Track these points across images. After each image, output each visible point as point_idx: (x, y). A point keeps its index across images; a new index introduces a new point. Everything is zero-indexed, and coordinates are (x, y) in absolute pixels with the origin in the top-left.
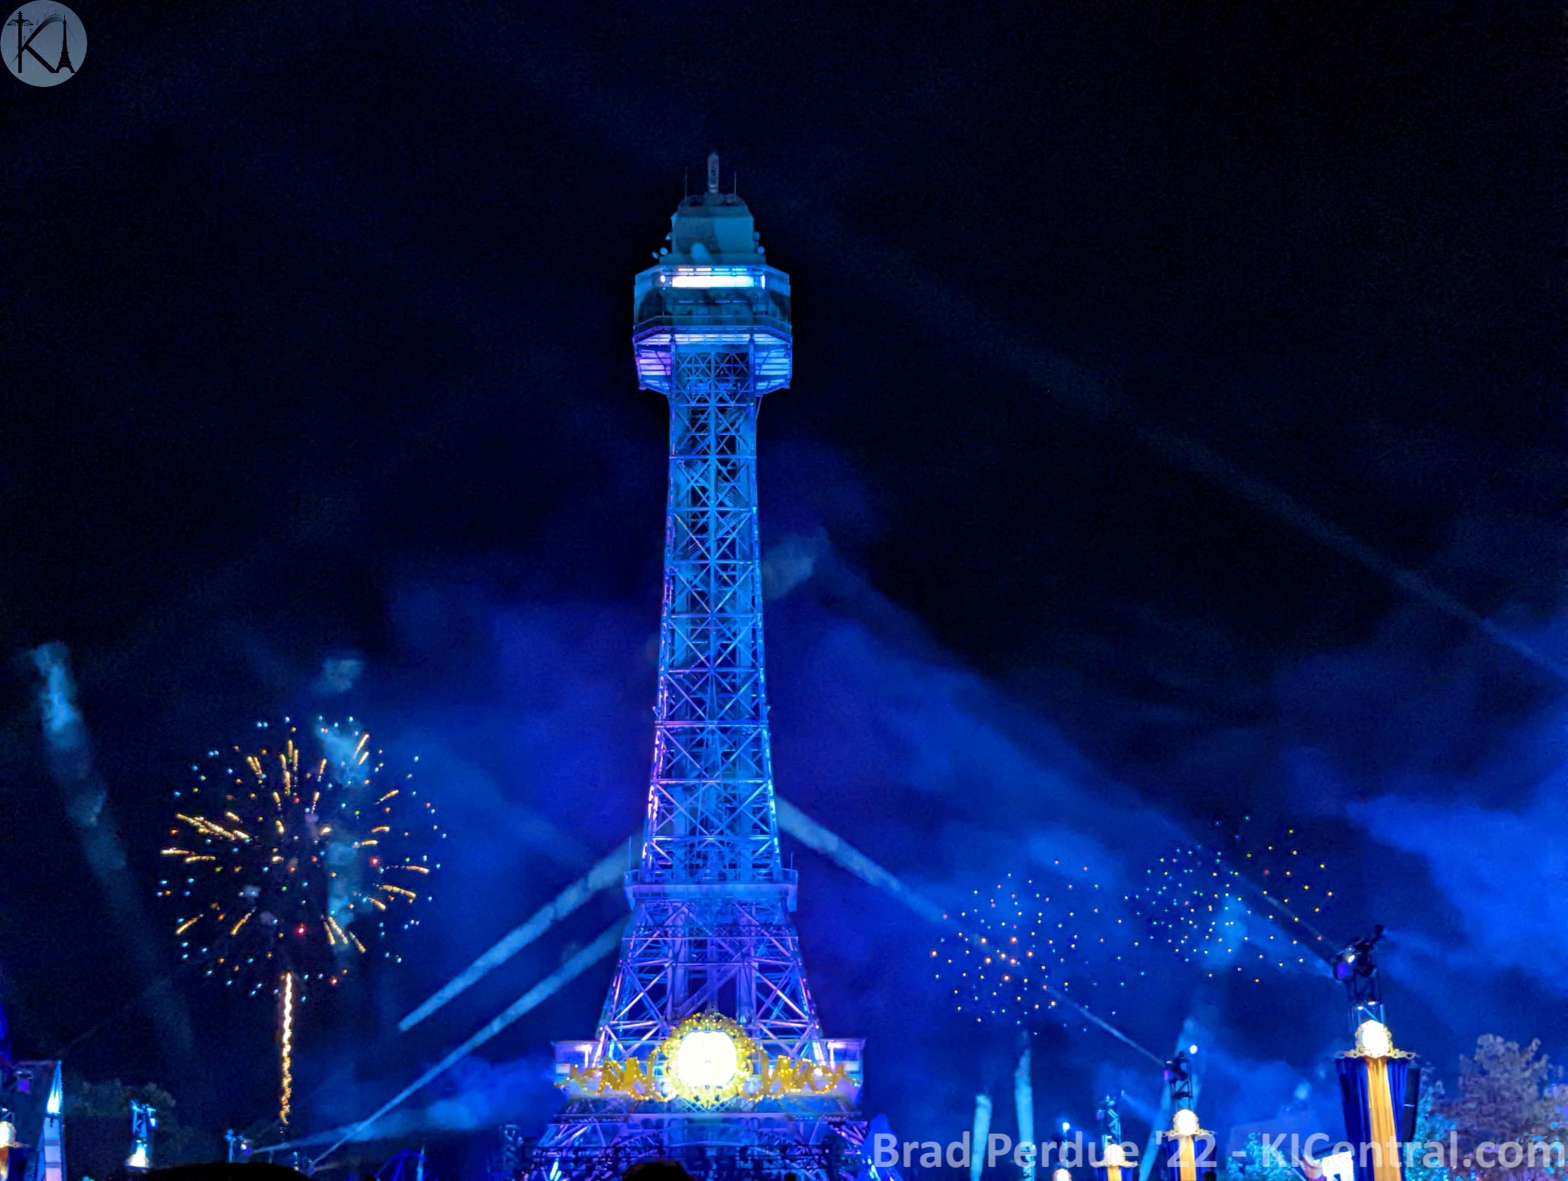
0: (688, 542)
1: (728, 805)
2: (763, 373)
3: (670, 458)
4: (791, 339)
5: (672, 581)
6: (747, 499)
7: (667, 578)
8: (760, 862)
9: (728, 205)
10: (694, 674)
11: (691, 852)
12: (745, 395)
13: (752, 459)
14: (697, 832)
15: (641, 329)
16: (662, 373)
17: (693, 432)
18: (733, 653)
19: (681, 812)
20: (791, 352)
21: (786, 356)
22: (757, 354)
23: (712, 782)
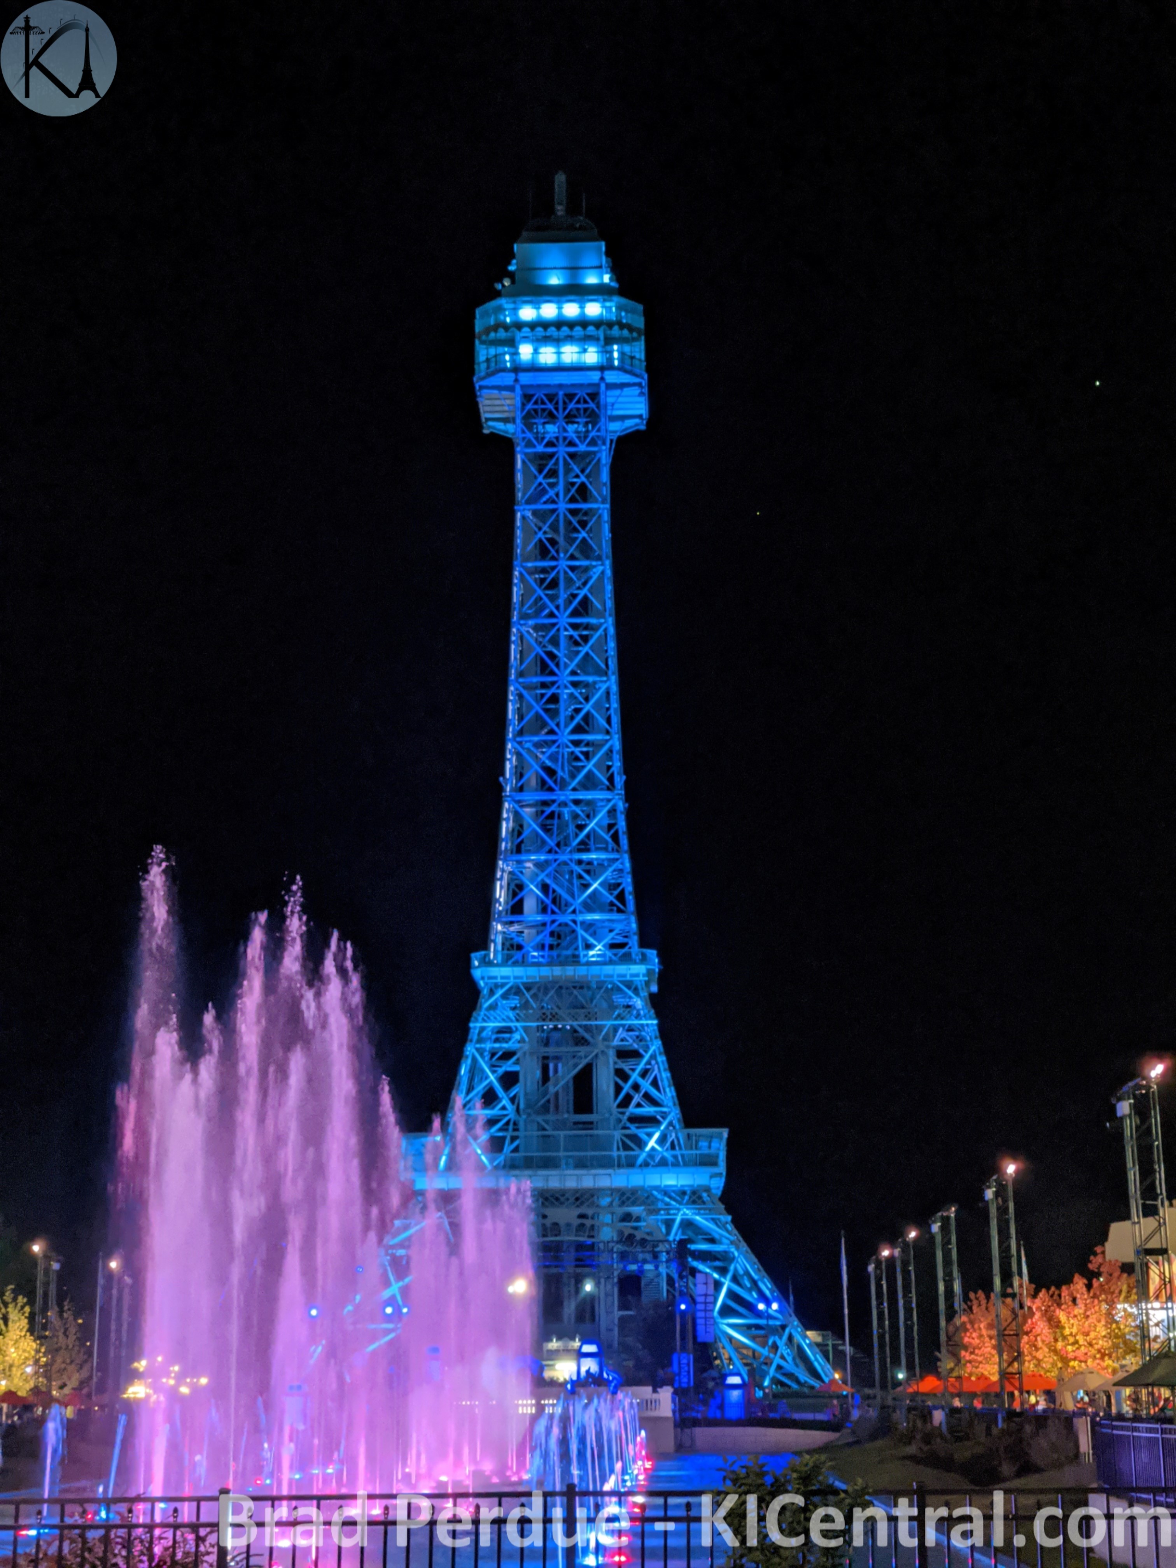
2: (615, 413)
3: (516, 507)
4: (646, 376)
5: (519, 642)
6: (599, 551)
7: (514, 638)
9: (576, 229)
10: (544, 741)
11: (542, 932)
12: (597, 438)
13: (604, 509)
14: (549, 911)
15: (482, 369)
16: (508, 414)
17: (540, 479)
18: (586, 718)
19: (531, 890)
20: (646, 390)
21: (641, 394)
22: (609, 393)
23: (563, 857)
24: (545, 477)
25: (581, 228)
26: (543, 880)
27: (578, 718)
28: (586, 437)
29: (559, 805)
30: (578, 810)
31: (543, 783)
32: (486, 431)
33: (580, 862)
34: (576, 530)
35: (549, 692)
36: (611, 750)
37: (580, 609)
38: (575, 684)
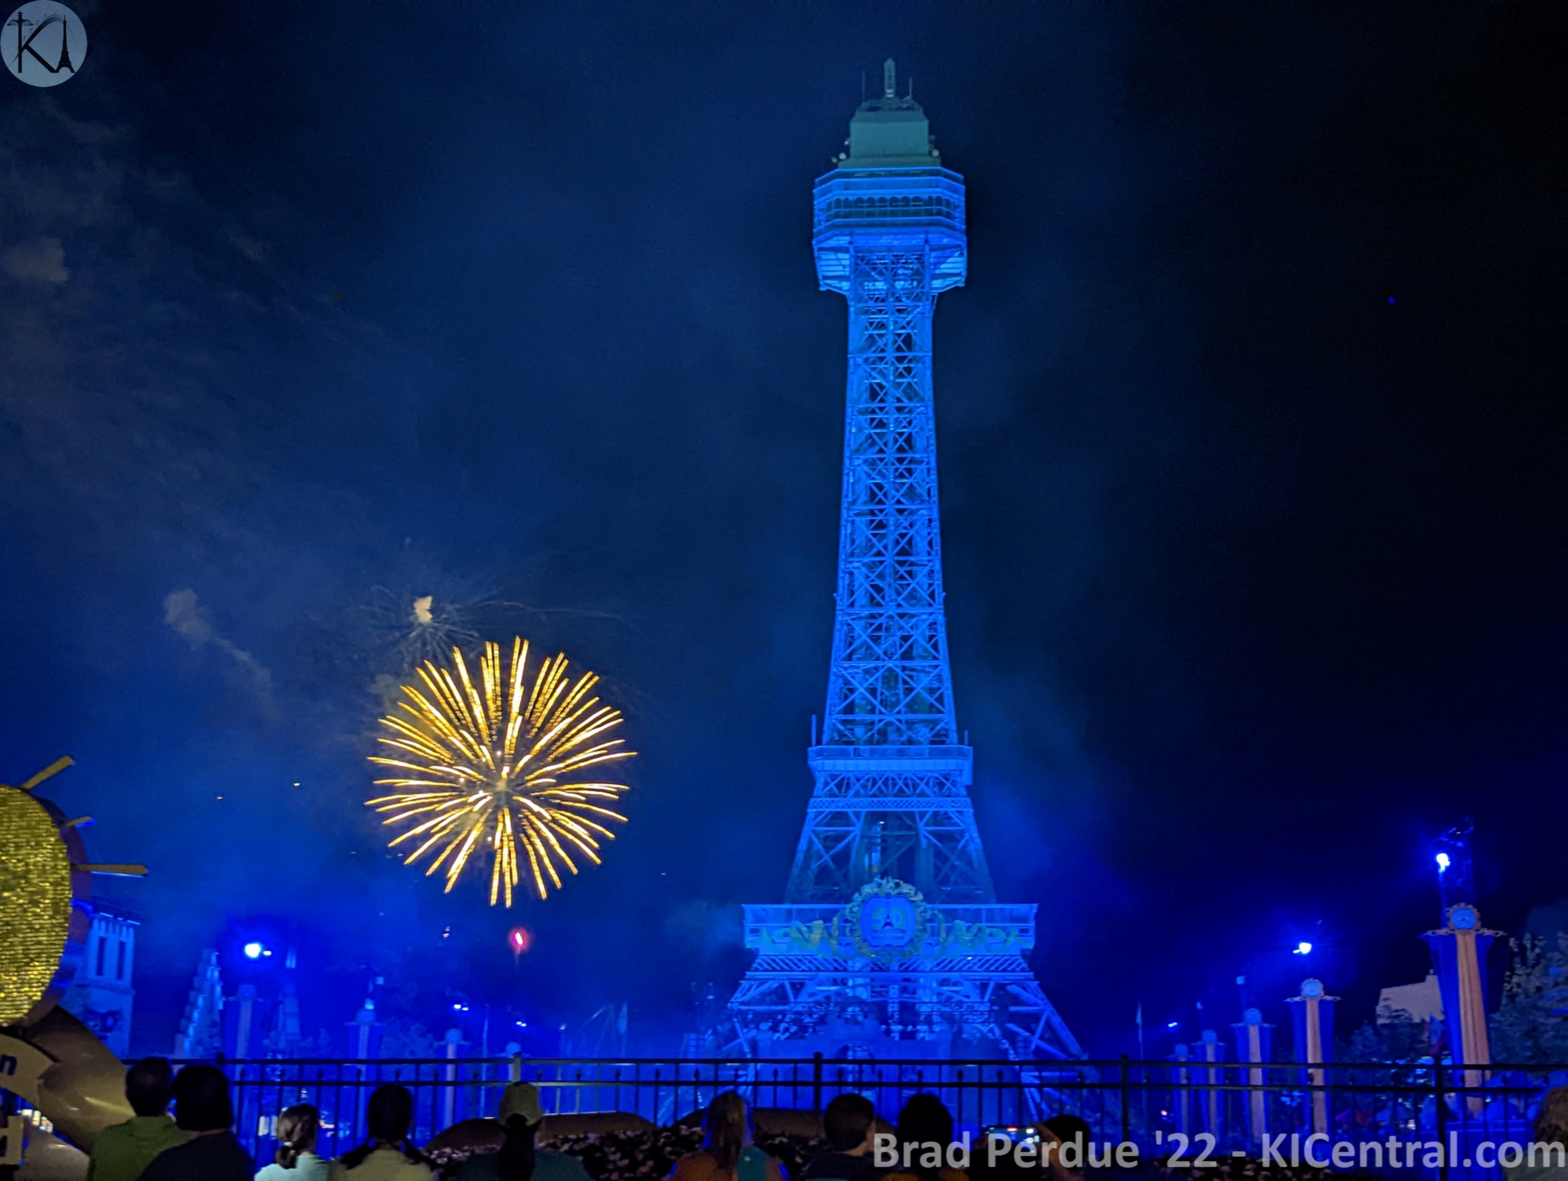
0: (866, 437)
1: (907, 686)
2: (937, 271)
3: (849, 356)
4: (965, 239)
5: (851, 473)
6: (922, 394)
7: (846, 471)
8: (936, 739)
9: (903, 109)
10: (873, 562)
11: (871, 730)
12: (920, 295)
13: (927, 356)
14: (877, 711)
15: (820, 233)
16: (842, 273)
17: (871, 332)
18: (910, 543)
19: (861, 693)
20: (965, 252)
21: (961, 255)
22: (933, 254)
23: (890, 664)
24: (875, 328)
25: (908, 109)
26: (871, 684)
27: (903, 542)
28: (913, 293)
29: (887, 617)
30: (902, 622)
31: (872, 598)
32: (822, 289)
33: (904, 669)
34: (901, 375)
35: (878, 519)
36: (932, 571)
37: (906, 447)
38: (901, 512)
